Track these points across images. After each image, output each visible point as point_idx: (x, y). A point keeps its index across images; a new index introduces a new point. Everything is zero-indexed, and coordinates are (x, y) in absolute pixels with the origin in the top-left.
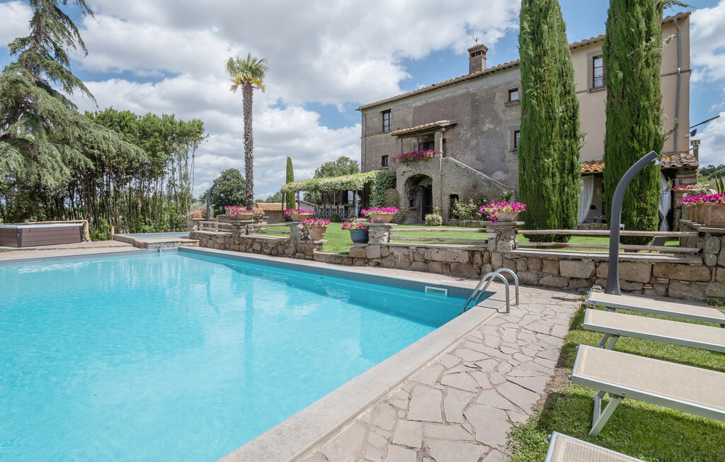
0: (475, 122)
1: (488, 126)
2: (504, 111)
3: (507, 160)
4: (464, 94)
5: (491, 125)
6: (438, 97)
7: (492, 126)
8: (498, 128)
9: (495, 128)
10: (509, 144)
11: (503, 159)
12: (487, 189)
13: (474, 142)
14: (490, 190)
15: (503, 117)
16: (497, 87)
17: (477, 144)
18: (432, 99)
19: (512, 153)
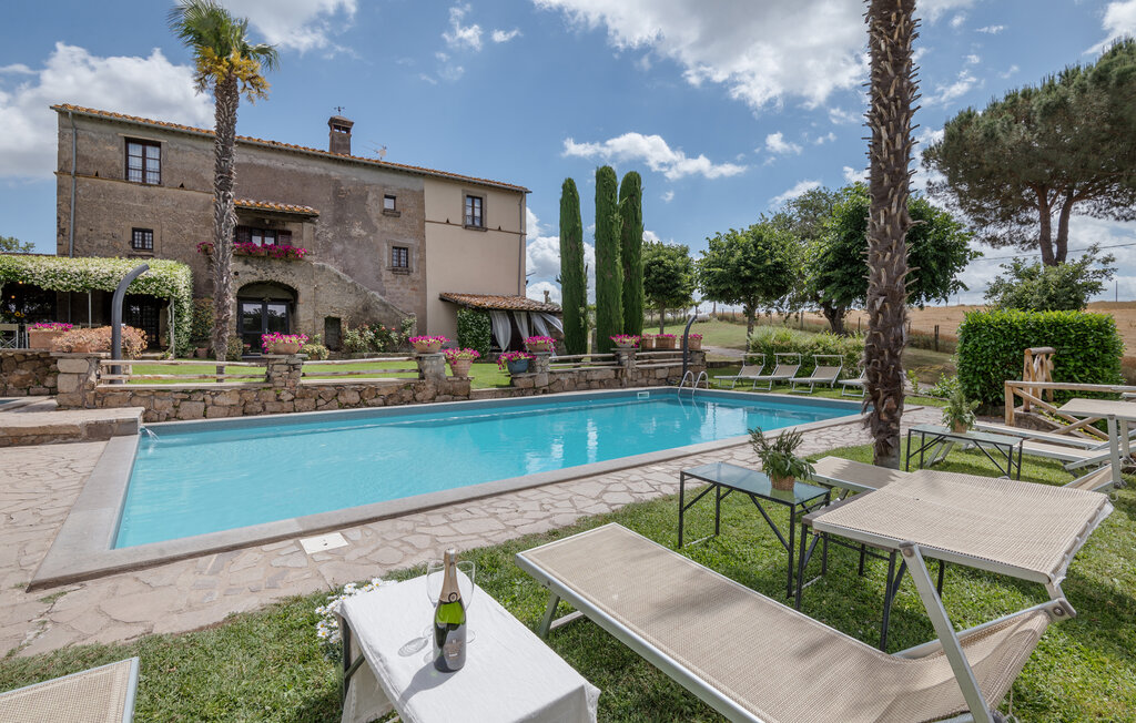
0: (339, 221)
1: (357, 231)
2: (379, 219)
3: (383, 279)
4: (321, 175)
5: (362, 231)
6: (273, 162)
7: (364, 233)
8: (371, 238)
9: (368, 236)
10: (386, 260)
11: (379, 277)
12: (383, 314)
13: (338, 247)
14: (387, 315)
15: (379, 225)
16: (370, 185)
17: (344, 251)
18: (263, 162)
19: (390, 273)
